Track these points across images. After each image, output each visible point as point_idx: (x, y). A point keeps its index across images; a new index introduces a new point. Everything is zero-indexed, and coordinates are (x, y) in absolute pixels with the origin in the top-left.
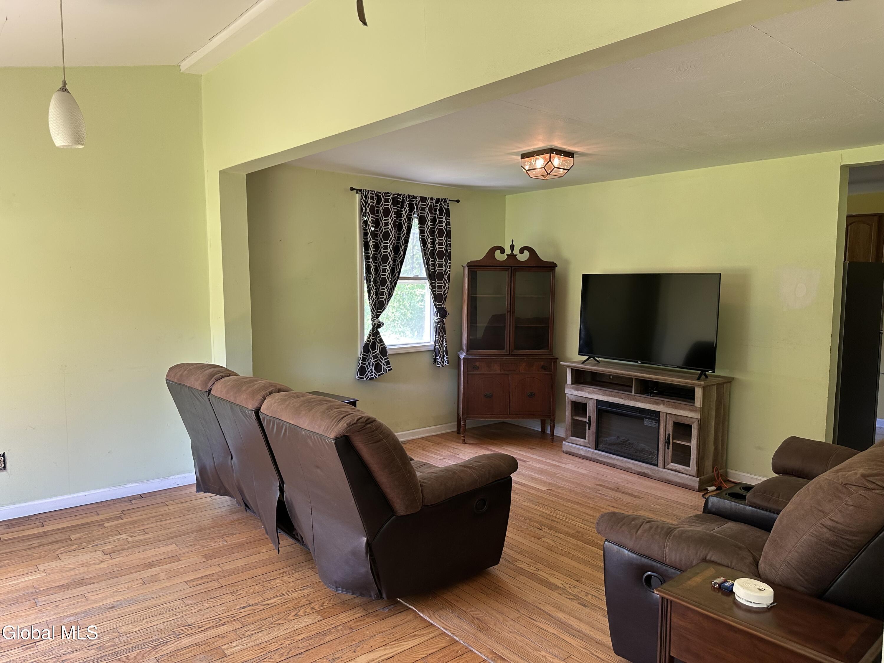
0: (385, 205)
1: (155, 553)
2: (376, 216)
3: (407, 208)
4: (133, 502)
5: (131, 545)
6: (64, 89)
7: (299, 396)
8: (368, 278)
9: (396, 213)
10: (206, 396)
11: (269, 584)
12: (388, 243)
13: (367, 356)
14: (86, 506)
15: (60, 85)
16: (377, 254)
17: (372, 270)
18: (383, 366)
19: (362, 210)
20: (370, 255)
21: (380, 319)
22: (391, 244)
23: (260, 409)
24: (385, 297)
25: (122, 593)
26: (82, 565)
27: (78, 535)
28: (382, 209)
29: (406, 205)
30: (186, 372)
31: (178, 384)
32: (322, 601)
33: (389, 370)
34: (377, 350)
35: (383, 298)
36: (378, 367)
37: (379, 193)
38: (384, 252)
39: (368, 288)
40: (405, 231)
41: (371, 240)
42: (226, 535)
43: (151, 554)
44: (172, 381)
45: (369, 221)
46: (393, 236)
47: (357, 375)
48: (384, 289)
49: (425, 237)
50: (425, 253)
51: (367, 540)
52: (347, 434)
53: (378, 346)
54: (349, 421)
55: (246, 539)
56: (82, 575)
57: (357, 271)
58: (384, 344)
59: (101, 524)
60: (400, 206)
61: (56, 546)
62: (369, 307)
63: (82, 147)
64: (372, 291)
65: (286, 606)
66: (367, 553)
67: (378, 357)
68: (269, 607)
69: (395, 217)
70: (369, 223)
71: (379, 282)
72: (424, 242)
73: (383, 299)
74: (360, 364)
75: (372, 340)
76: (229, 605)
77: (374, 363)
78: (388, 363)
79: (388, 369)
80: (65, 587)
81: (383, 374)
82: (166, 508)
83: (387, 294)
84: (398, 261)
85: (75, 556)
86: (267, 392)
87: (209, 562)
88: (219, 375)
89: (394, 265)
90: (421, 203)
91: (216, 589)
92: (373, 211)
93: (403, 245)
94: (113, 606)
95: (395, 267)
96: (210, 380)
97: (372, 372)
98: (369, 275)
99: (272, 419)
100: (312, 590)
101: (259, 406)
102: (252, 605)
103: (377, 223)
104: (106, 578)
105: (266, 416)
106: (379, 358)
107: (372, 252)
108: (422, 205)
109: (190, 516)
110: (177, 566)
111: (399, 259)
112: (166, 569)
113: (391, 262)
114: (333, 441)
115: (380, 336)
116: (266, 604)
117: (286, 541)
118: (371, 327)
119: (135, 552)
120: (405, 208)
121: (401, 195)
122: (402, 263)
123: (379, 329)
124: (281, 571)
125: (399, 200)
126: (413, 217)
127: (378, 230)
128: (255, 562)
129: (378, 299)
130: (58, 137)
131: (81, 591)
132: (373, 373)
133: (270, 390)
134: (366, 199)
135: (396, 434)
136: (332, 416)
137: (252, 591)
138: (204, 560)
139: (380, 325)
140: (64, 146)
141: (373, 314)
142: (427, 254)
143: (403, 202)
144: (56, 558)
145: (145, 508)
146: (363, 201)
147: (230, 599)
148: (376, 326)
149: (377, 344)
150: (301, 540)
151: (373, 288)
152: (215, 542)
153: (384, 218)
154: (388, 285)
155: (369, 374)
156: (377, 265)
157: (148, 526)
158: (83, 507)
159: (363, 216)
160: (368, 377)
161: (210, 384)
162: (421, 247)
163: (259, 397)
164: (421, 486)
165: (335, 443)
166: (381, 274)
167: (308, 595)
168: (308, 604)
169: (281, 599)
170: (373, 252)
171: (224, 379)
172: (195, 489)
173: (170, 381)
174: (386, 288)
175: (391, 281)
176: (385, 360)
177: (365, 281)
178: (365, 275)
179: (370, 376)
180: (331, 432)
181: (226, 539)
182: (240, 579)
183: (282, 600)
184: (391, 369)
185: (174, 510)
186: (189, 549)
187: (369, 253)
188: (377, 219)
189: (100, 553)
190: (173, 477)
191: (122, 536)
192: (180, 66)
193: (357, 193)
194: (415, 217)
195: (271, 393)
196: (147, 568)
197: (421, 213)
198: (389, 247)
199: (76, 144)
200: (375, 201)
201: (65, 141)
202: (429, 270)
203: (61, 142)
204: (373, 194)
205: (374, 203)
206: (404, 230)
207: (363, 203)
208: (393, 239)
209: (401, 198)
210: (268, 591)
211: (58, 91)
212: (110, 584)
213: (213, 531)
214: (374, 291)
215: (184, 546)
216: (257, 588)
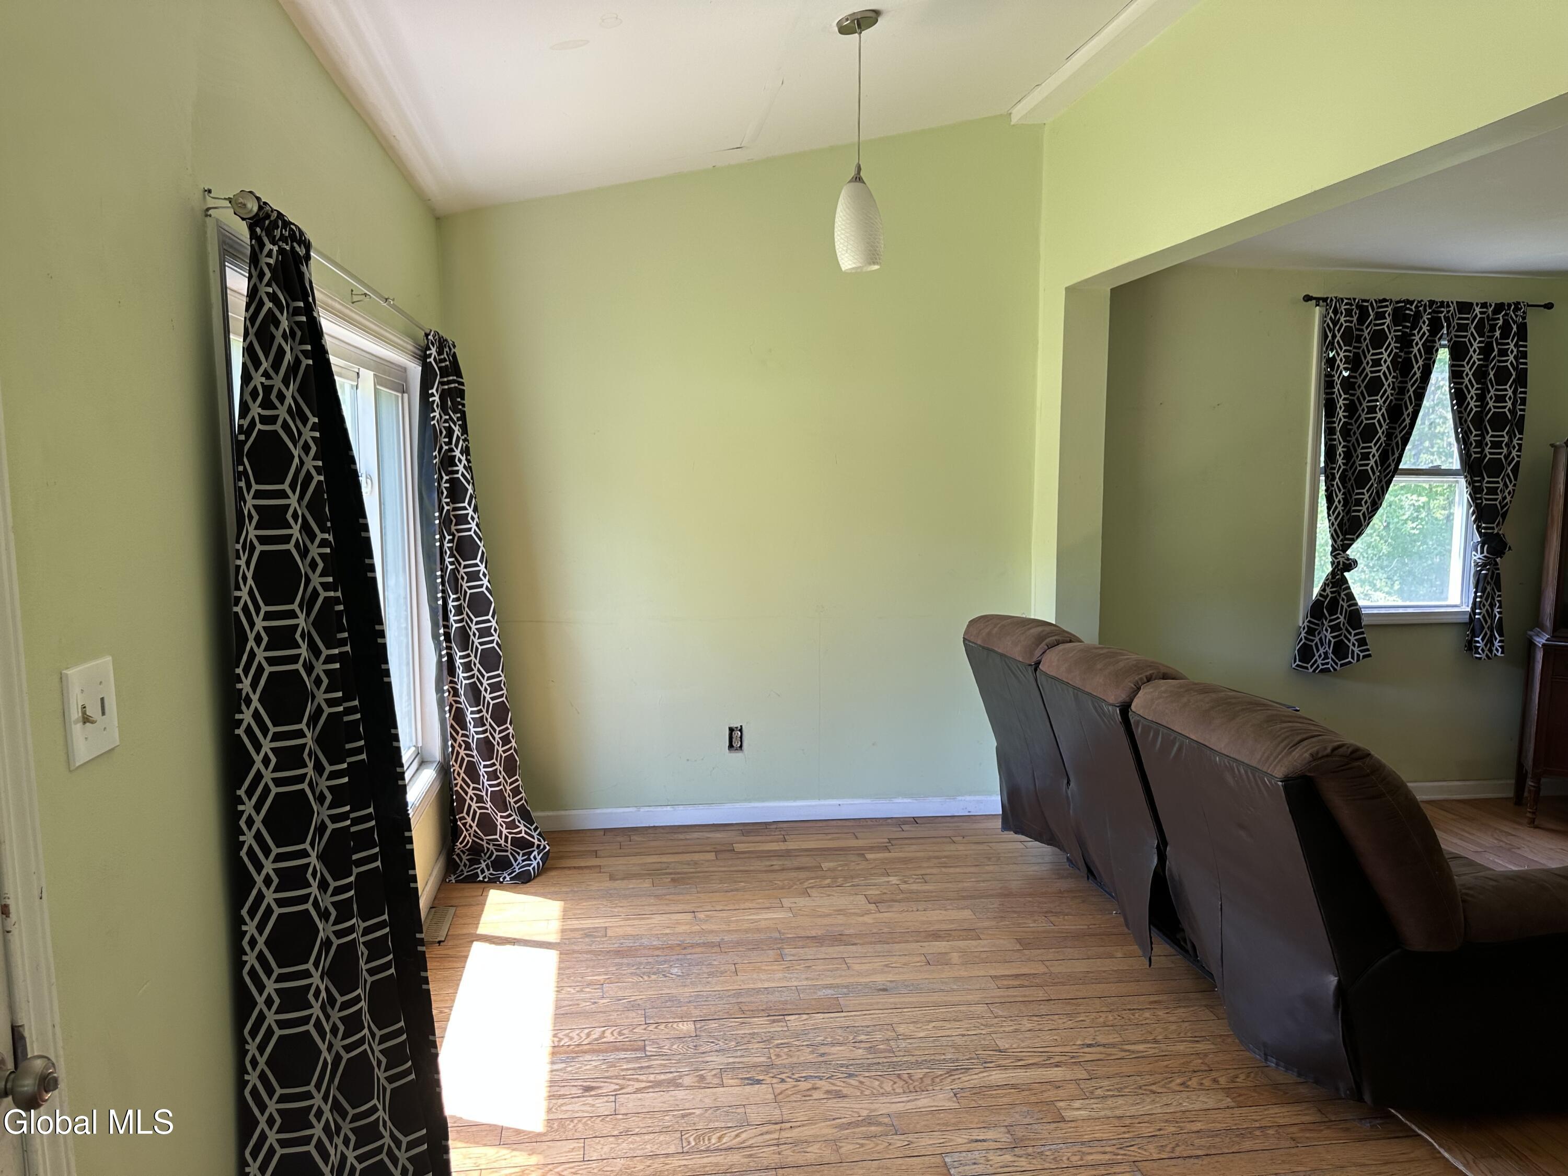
0: (1376, 325)
1: (941, 918)
2: (1355, 348)
3: (1425, 328)
4: (904, 827)
5: (905, 895)
6: (858, 179)
7: (1206, 690)
8: (1328, 471)
9: (1398, 339)
10: (1030, 673)
11: (1132, 1017)
12: (1377, 401)
13: (1318, 625)
14: (839, 822)
15: (853, 173)
16: (1351, 424)
17: (1340, 455)
18: (1351, 647)
19: (1326, 337)
20: (1336, 425)
21: (1351, 553)
22: (1384, 402)
23: (1130, 706)
24: (1364, 509)
25: (896, 970)
26: (840, 912)
27: (832, 865)
28: (1369, 333)
29: (1424, 322)
30: (996, 629)
31: (983, 648)
32: (1233, 1073)
33: (1364, 657)
34: (1341, 614)
35: (1359, 511)
36: (1340, 650)
37: (1364, 301)
38: (1367, 419)
39: (1326, 491)
40: (1418, 375)
41: (1341, 396)
42: (1052, 912)
43: (935, 918)
44: (973, 643)
45: (1338, 359)
46: (1389, 385)
47: (1295, 662)
48: (1363, 494)
49: (1463, 386)
50: (1460, 418)
51: (1339, 982)
52: (1309, 774)
53: (1342, 606)
54: (1315, 749)
55: (1086, 927)
56: (842, 928)
57: (1306, 458)
58: (1356, 604)
59: (861, 853)
60: (1408, 324)
61: (803, 875)
62: (1328, 530)
63: (876, 267)
64: (1337, 496)
65: (1166, 1063)
66: (1336, 1006)
67: (1341, 629)
68: (1134, 1056)
69: (1396, 348)
70: (1338, 361)
71: (1353, 479)
72: (1459, 396)
73: (1361, 514)
74: (1301, 640)
75: (1330, 595)
76: (1065, 1034)
77: (1333, 641)
78: (1362, 642)
79: (1361, 655)
80: (818, 940)
81: (1350, 663)
82: (953, 847)
83: (1369, 504)
84: (1396, 437)
85: (829, 895)
86: (1143, 676)
87: (1026, 952)
88: (1054, 638)
89: (1387, 445)
90: (1458, 316)
91: (1041, 1002)
92: (1349, 337)
93: (1411, 404)
94: (884, 987)
95: (1390, 448)
96: (1038, 646)
97: (1326, 657)
98: (1330, 466)
99: (1155, 726)
100: (1212, 1047)
101: (1127, 699)
102: (1104, 1046)
103: (1355, 363)
104: (873, 940)
105: (1142, 720)
106: (1344, 631)
107: (1340, 420)
108: (1460, 319)
109: (991, 868)
110: (976, 947)
111: (1400, 432)
112: (960, 948)
113: (1383, 439)
114: (1280, 783)
115: (1349, 588)
116: (1129, 1051)
117: (1162, 948)
118: (1329, 569)
119: (911, 909)
120: (1421, 328)
121: (1413, 301)
122: (1406, 441)
123: (1346, 574)
124: (1152, 998)
125: (1407, 312)
126: (1437, 345)
127: (1357, 375)
128: (1104, 972)
129: (1348, 513)
130: (847, 255)
131: (839, 952)
132: (1330, 660)
133: (1148, 673)
134: (1335, 317)
135: (1409, 784)
136: (1279, 736)
137: (1101, 1020)
138: (1018, 947)
139: (1350, 565)
140: (853, 268)
141: (1335, 542)
142: (1466, 421)
143: (1418, 315)
144: (804, 893)
145: (922, 841)
146: (1328, 321)
147: (1066, 1026)
148: (1341, 566)
149: (1341, 602)
150: (1191, 952)
151: (1340, 491)
152: (1035, 921)
153: (1372, 352)
154: (1372, 485)
155: (1319, 662)
156: (1350, 445)
157: (928, 871)
158: (835, 822)
159: (1327, 349)
160: (1318, 666)
161: (1038, 653)
162: (1453, 406)
163: (1129, 684)
164: (1464, 901)
165: (1285, 787)
166: (1358, 463)
167: (1206, 1055)
168: (1206, 1071)
169: (1154, 1048)
170: (1343, 420)
171: (1061, 647)
172: (999, 824)
173: (970, 641)
174: (1368, 491)
175: (1379, 477)
176: (1355, 635)
177: (1323, 478)
178: (1322, 465)
179: (1323, 664)
180: (1276, 766)
181: (1052, 919)
182: (1080, 994)
183: (1157, 1051)
184: (1369, 656)
185: (966, 852)
186: (994, 923)
187: (1334, 422)
188: (1356, 355)
189: (861, 900)
190: (963, 798)
191: (891, 878)
192: (1010, 114)
193: (1317, 305)
194: (1444, 346)
195: (1149, 679)
196: (930, 939)
197: (1456, 336)
198: (1380, 409)
199: (870, 264)
200: (1355, 319)
201: (855, 261)
202: (1468, 455)
203: (850, 263)
204: (1351, 305)
205: (1351, 322)
206: (1415, 373)
207: (1328, 325)
208: (1389, 392)
209: (1413, 307)
210: (1130, 1027)
211: (850, 181)
212: (879, 952)
213: (1030, 902)
214: (1340, 496)
215: (985, 916)
216: (1111, 1018)
